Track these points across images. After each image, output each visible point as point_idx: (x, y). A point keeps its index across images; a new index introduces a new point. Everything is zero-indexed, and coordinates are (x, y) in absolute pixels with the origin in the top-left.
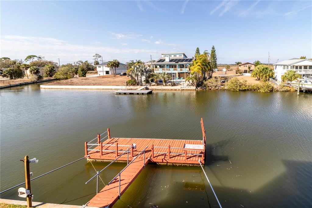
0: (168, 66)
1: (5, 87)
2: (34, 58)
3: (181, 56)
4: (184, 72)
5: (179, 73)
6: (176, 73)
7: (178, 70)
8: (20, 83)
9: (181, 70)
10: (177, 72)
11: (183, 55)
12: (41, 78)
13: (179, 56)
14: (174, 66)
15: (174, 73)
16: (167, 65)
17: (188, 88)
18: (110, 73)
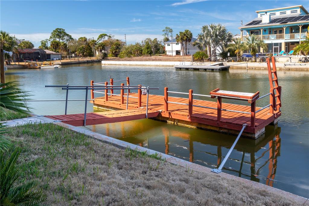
0: (267, 31)
1: (75, 62)
2: (105, 37)
3: (296, 11)
4: (298, 40)
5: (287, 44)
6: (281, 44)
7: (286, 38)
8: (87, 61)
9: (292, 37)
10: (282, 41)
11: (299, 10)
12: (106, 57)
13: (292, 12)
14: (278, 31)
15: (276, 44)
16: (265, 31)
17: (300, 67)
18: (181, 53)
